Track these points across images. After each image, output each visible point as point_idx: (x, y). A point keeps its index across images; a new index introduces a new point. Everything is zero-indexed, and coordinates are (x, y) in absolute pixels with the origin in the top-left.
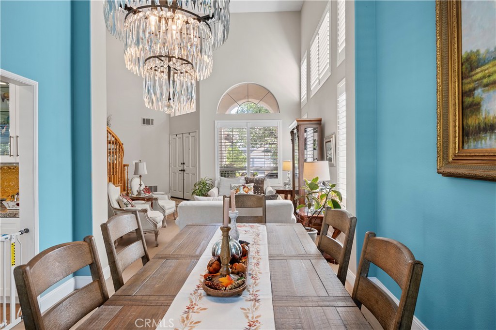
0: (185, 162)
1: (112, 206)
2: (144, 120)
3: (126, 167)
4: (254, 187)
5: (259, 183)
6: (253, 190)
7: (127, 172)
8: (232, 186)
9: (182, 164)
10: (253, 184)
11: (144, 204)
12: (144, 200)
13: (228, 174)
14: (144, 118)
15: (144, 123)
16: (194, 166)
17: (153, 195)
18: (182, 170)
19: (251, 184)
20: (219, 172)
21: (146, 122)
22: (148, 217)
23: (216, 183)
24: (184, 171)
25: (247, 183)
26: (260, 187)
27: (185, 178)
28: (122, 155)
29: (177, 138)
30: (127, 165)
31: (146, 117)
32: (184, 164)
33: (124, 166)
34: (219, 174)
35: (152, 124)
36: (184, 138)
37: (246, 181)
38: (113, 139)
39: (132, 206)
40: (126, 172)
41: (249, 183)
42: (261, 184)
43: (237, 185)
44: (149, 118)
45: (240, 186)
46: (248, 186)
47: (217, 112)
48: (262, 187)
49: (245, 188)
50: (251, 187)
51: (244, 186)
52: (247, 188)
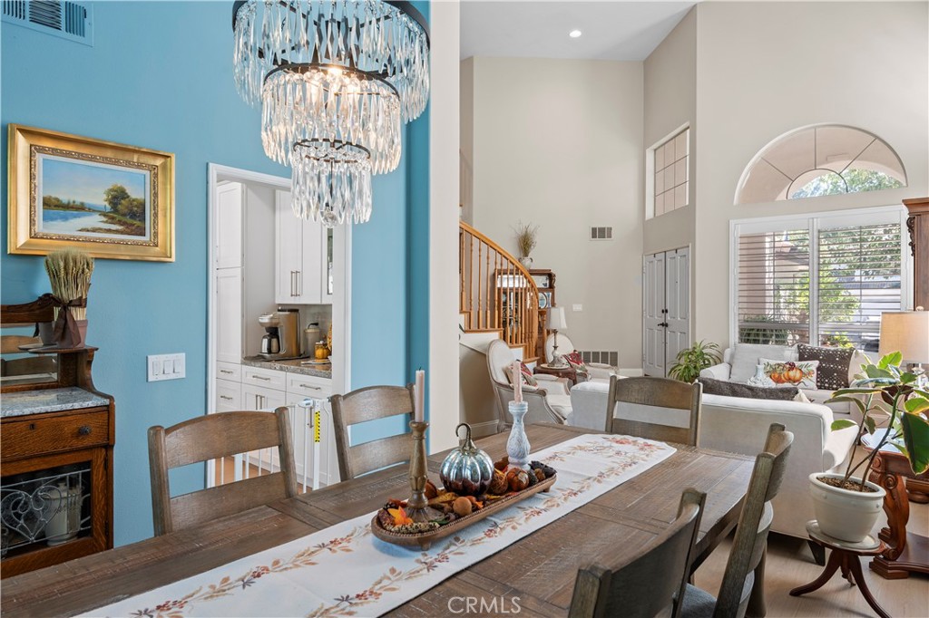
0: (668, 308)
1: (495, 378)
2: (594, 230)
4: (818, 369)
5: (834, 362)
6: (815, 375)
9: (663, 311)
10: (816, 363)
11: (556, 381)
12: (558, 376)
13: (764, 335)
14: (594, 226)
15: (594, 236)
16: (685, 318)
17: (587, 368)
18: (662, 325)
19: (810, 362)
20: (737, 330)
21: (599, 233)
22: (547, 404)
23: (728, 352)
24: (667, 325)
25: (801, 358)
26: (836, 371)
27: (668, 341)
29: (655, 261)
31: (598, 225)
32: (666, 311)
34: (737, 336)
35: (610, 236)
36: (668, 260)
37: (800, 353)
38: (511, 267)
39: (528, 383)
41: (806, 360)
42: (839, 363)
43: (773, 362)
44: (603, 226)
45: (779, 365)
46: (802, 366)
47: (736, 201)
48: (842, 373)
49: (794, 370)
50: (810, 368)
51: (792, 366)
52: (798, 371)
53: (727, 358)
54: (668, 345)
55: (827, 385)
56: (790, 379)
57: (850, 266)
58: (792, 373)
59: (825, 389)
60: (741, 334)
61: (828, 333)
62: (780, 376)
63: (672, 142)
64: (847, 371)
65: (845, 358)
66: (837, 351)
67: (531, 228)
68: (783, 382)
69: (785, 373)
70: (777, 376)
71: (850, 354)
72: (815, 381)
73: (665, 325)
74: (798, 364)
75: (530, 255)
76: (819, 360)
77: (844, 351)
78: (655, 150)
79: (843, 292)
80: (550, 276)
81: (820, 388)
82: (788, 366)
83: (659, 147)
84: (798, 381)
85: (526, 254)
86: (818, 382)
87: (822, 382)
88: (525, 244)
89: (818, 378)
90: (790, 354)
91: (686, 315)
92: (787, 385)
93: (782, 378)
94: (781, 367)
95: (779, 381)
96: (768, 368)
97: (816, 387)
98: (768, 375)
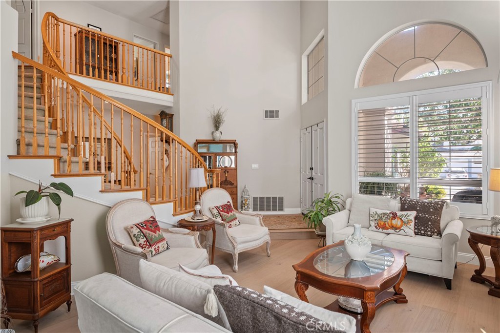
0: (313, 167)
2: (266, 112)
4: (416, 218)
5: (428, 212)
6: (413, 224)
8: (371, 213)
9: (311, 169)
10: (414, 213)
14: (267, 109)
15: (266, 116)
16: (322, 174)
18: (310, 178)
19: (409, 213)
20: (358, 183)
21: (271, 114)
23: (348, 201)
25: (402, 209)
26: (430, 220)
27: (313, 190)
29: (306, 133)
31: (269, 109)
32: (313, 169)
34: (358, 188)
35: (277, 116)
36: (313, 132)
37: (402, 204)
41: (406, 210)
42: (434, 213)
43: (380, 212)
44: (272, 109)
45: (385, 214)
46: (402, 216)
47: (356, 86)
48: (435, 221)
49: (396, 219)
50: (409, 218)
51: (395, 216)
52: (399, 220)
53: (347, 206)
54: (313, 193)
55: (423, 232)
56: (393, 227)
57: (441, 138)
58: (394, 222)
59: (421, 235)
60: (361, 187)
61: (425, 186)
62: (385, 224)
63: (317, 48)
64: (439, 220)
65: (438, 208)
66: (431, 203)
67: (222, 110)
68: (387, 229)
69: (389, 221)
70: (382, 223)
71: (442, 206)
72: (413, 228)
73: (312, 178)
74: (399, 213)
75: (220, 129)
76: (417, 211)
77: (437, 203)
78: (308, 55)
79: (437, 154)
80: (235, 144)
81: (416, 234)
82: (391, 215)
83: (310, 53)
84: (400, 228)
85: (217, 129)
86: (415, 229)
87: (419, 230)
88: (217, 122)
89: (415, 225)
90: (395, 204)
91: (323, 172)
92: (390, 231)
93: (387, 225)
94: (386, 216)
95: (384, 227)
96: (376, 216)
97: (413, 233)
98: (376, 222)
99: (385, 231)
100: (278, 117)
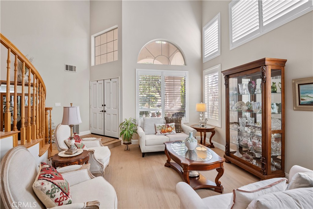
0: (106, 104)
2: (67, 66)
3: (48, 111)
5: (178, 122)
6: (175, 129)
7: (50, 116)
8: (156, 126)
9: (103, 105)
14: (67, 64)
15: (67, 69)
18: (103, 111)
20: (139, 112)
21: (69, 68)
24: (105, 111)
27: (106, 118)
28: (44, 96)
29: (97, 84)
30: (50, 109)
31: (69, 64)
33: (46, 109)
34: (139, 114)
36: (105, 83)
37: (166, 120)
40: (48, 116)
44: (71, 65)
49: (169, 127)
50: (173, 126)
52: (171, 128)
54: (106, 120)
56: (168, 131)
58: (169, 129)
59: (179, 133)
62: (165, 130)
63: (105, 34)
64: (181, 125)
66: (178, 119)
68: (166, 132)
70: (164, 130)
76: (174, 122)
78: (95, 37)
82: (167, 126)
83: (97, 36)
84: (171, 131)
86: (176, 131)
87: (178, 131)
91: (117, 107)
92: (167, 133)
93: (166, 131)
94: (165, 127)
95: (164, 132)
96: (160, 127)
97: (176, 133)
98: (161, 130)
99: (165, 134)
100: (75, 71)
